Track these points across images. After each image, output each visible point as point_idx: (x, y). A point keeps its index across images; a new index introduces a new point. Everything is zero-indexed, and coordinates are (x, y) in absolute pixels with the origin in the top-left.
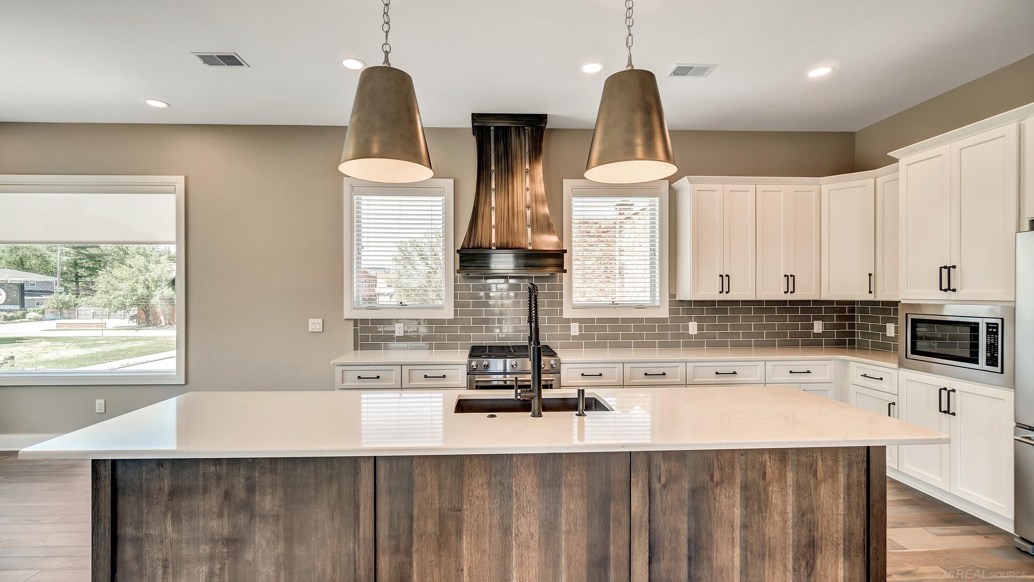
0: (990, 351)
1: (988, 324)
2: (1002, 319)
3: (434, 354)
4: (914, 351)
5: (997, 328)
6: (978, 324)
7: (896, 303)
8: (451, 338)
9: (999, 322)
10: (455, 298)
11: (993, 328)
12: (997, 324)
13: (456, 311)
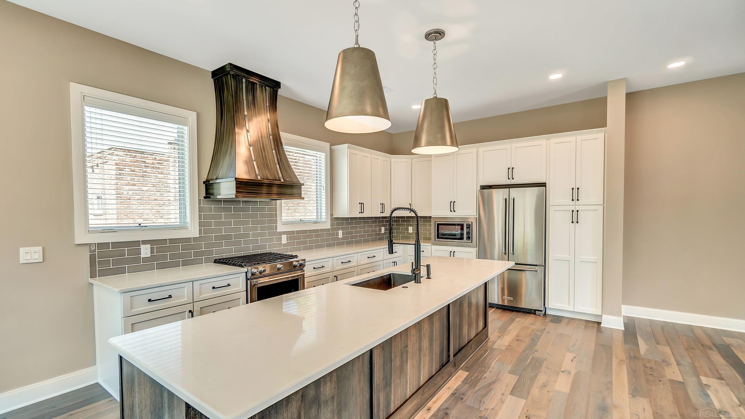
0: (468, 234)
1: (467, 224)
2: (472, 222)
3: (181, 270)
4: (438, 237)
5: (470, 226)
6: (463, 224)
7: (430, 217)
8: (196, 254)
9: (471, 223)
10: (200, 218)
11: (468, 226)
12: (470, 224)
13: (200, 230)
